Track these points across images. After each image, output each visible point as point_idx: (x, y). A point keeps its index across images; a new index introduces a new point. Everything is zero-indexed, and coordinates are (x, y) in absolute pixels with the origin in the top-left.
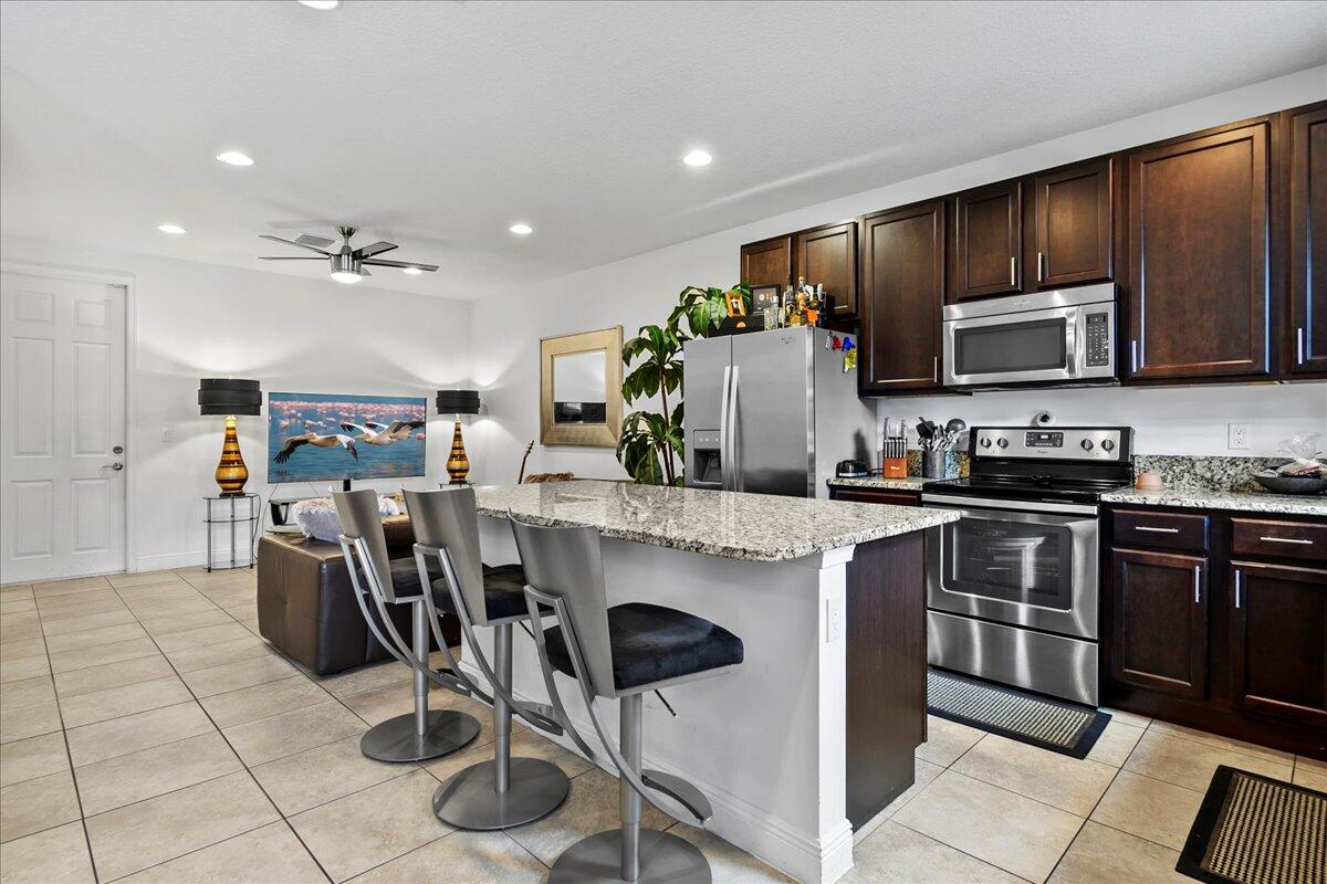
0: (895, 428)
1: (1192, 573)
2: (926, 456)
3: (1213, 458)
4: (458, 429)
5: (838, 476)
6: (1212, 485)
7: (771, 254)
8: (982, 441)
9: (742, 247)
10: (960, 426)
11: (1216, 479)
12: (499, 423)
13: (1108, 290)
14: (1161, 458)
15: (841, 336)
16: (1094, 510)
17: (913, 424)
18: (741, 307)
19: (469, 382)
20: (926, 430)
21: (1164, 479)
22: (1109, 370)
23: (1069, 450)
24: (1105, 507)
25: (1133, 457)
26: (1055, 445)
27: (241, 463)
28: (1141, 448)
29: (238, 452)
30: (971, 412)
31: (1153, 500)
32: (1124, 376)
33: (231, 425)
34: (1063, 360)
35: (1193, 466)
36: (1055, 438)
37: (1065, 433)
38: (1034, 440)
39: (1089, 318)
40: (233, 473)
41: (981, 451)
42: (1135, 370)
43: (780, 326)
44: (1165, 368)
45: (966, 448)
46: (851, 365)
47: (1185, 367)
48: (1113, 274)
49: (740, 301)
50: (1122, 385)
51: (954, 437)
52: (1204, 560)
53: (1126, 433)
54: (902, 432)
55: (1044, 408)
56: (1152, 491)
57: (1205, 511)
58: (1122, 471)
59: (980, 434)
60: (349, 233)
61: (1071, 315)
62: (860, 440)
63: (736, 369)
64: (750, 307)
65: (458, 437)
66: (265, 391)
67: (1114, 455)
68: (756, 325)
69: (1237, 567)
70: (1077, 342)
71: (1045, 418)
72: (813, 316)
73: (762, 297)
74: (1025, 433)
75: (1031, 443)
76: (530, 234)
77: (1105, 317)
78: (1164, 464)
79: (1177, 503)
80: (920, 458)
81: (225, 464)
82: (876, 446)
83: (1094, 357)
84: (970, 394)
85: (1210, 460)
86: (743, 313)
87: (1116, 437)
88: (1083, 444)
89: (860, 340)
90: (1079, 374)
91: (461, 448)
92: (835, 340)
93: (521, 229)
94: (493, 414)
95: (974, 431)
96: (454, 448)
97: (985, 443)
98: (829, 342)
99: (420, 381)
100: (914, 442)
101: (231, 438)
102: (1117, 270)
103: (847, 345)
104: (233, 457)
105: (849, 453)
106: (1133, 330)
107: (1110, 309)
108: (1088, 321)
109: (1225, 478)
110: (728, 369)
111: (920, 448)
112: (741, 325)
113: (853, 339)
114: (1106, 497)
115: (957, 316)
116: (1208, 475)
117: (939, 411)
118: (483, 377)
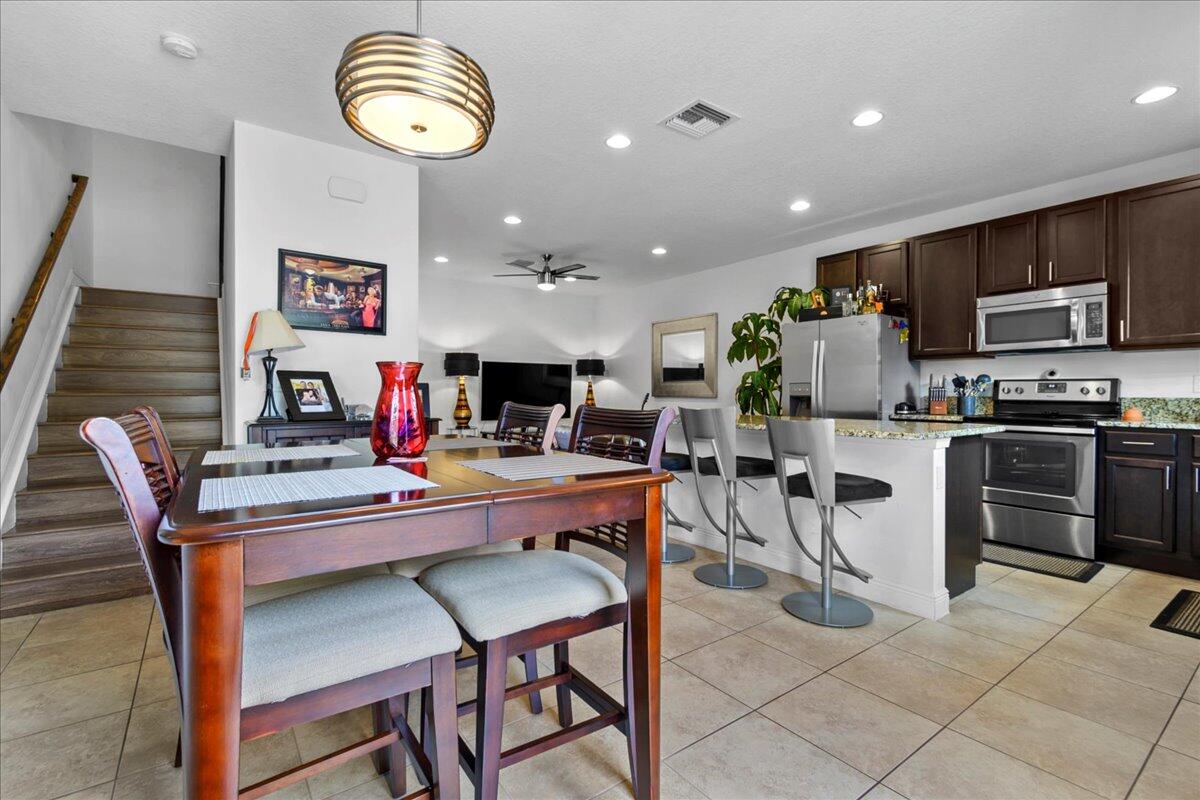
0: (938, 381)
1: (1164, 471)
2: (960, 400)
3: (1182, 399)
4: (590, 386)
5: (896, 413)
6: (1181, 417)
7: (840, 264)
8: (1003, 390)
9: (818, 259)
10: (987, 379)
11: (1184, 412)
12: (618, 381)
13: (1103, 287)
14: (1141, 400)
15: (898, 319)
16: (1092, 431)
17: (950, 379)
18: (822, 301)
19: (594, 353)
20: (960, 383)
21: (1144, 414)
22: (1103, 340)
23: (1072, 394)
24: (1099, 429)
25: (1120, 399)
26: (1060, 392)
27: (467, 407)
28: (1126, 392)
29: (466, 400)
30: (995, 370)
31: (1135, 424)
32: (1114, 344)
33: (462, 382)
34: (1068, 333)
35: (1166, 404)
36: (1060, 387)
37: (1067, 382)
38: (1044, 386)
39: (1088, 305)
40: (463, 414)
41: (1002, 396)
42: (1122, 340)
43: (854, 313)
44: (1145, 338)
45: (990, 394)
46: (904, 338)
47: (1163, 338)
48: (1106, 276)
49: (821, 297)
50: (1113, 350)
51: (982, 387)
52: (1173, 462)
53: (1115, 383)
54: (943, 383)
55: (1051, 366)
56: (1135, 419)
57: (1174, 430)
58: (1112, 408)
59: (1002, 385)
60: (548, 258)
61: (1075, 304)
62: (909, 389)
63: (823, 342)
64: (828, 302)
65: (590, 392)
66: (481, 360)
67: (1106, 398)
68: (836, 313)
69: (1197, 467)
70: (1078, 321)
71: (1052, 373)
72: (880, 306)
73: (838, 294)
74: (1037, 384)
75: (1041, 390)
76: (665, 254)
77: (1100, 304)
78: (1144, 404)
79: (1153, 426)
80: (955, 402)
81: (459, 407)
82: (922, 393)
83: (1093, 331)
84: (993, 357)
85: (1179, 400)
86: (823, 305)
87: (1107, 386)
88: (1082, 390)
89: (910, 321)
90: (1080, 343)
91: (592, 399)
92: (895, 322)
93: (659, 251)
94: (613, 376)
95: (996, 384)
96: (588, 399)
97: (1006, 391)
98: (891, 323)
99: (564, 353)
100: (951, 391)
101: (462, 391)
102: (1109, 272)
103: (901, 326)
104: (463, 403)
105: (902, 398)
106: (1121, 313)
107: (1104, 300)
108: (1087, 308)
109: (1190, 413)
110: (816, 343)
111: (955, 395)
112: (824, 313)
113: (905, 321)
114: (1101, 423)
115: (986, 306)
116: (1178, 411)
117: (970, 369)
118: (606, 349)
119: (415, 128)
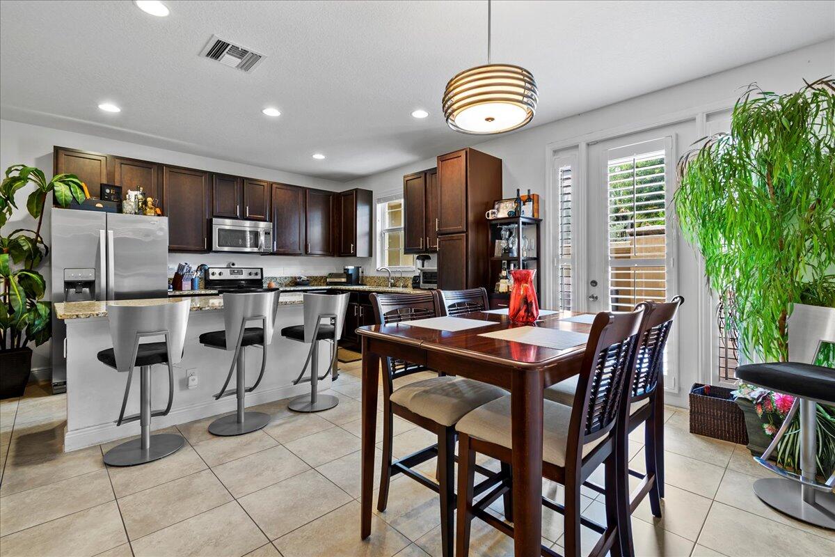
13: (270, 224)
22: (271, 250)
23: (245, 276)
25: (263, 278)
26: (240, 274)
35: (277, 280)
37: (242, 270)
38: (231, 272)
41: (212, 277)
42: (275, 250)
43: (135, 212)
44: (281, 250)
45: (202, 276)
55: (232, 261)
59: (210, 270)
61: (261, 231)
63: (110, 232)
67: (259, 277)
71: (233, 265)
73: (108, 191)
74: (228, 270)
77: (269, 233)
78: (269, 279)
83: (267, 245)
87: (259, 271)
88: (249, 274)
90: (262, 250)
107: (271, 231)
108: (265, 234)
110: (103, 232)
112: (99, 205)
115: (218, 224)
116: (280, 282)
119: (487, 119)
